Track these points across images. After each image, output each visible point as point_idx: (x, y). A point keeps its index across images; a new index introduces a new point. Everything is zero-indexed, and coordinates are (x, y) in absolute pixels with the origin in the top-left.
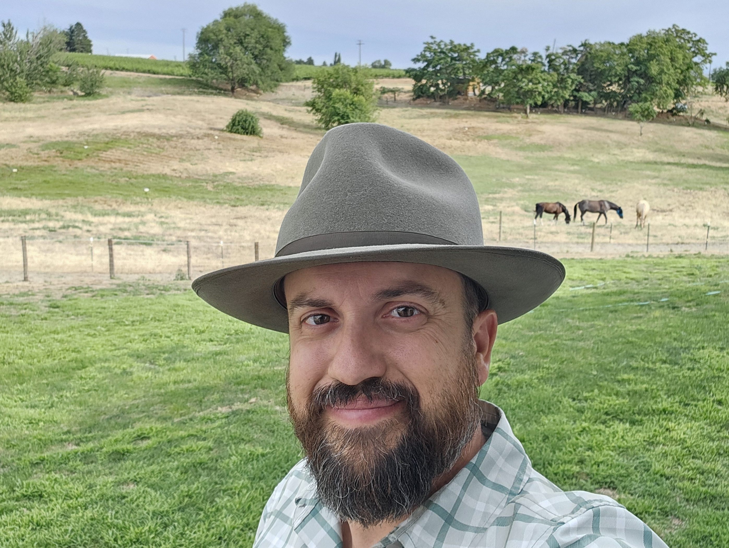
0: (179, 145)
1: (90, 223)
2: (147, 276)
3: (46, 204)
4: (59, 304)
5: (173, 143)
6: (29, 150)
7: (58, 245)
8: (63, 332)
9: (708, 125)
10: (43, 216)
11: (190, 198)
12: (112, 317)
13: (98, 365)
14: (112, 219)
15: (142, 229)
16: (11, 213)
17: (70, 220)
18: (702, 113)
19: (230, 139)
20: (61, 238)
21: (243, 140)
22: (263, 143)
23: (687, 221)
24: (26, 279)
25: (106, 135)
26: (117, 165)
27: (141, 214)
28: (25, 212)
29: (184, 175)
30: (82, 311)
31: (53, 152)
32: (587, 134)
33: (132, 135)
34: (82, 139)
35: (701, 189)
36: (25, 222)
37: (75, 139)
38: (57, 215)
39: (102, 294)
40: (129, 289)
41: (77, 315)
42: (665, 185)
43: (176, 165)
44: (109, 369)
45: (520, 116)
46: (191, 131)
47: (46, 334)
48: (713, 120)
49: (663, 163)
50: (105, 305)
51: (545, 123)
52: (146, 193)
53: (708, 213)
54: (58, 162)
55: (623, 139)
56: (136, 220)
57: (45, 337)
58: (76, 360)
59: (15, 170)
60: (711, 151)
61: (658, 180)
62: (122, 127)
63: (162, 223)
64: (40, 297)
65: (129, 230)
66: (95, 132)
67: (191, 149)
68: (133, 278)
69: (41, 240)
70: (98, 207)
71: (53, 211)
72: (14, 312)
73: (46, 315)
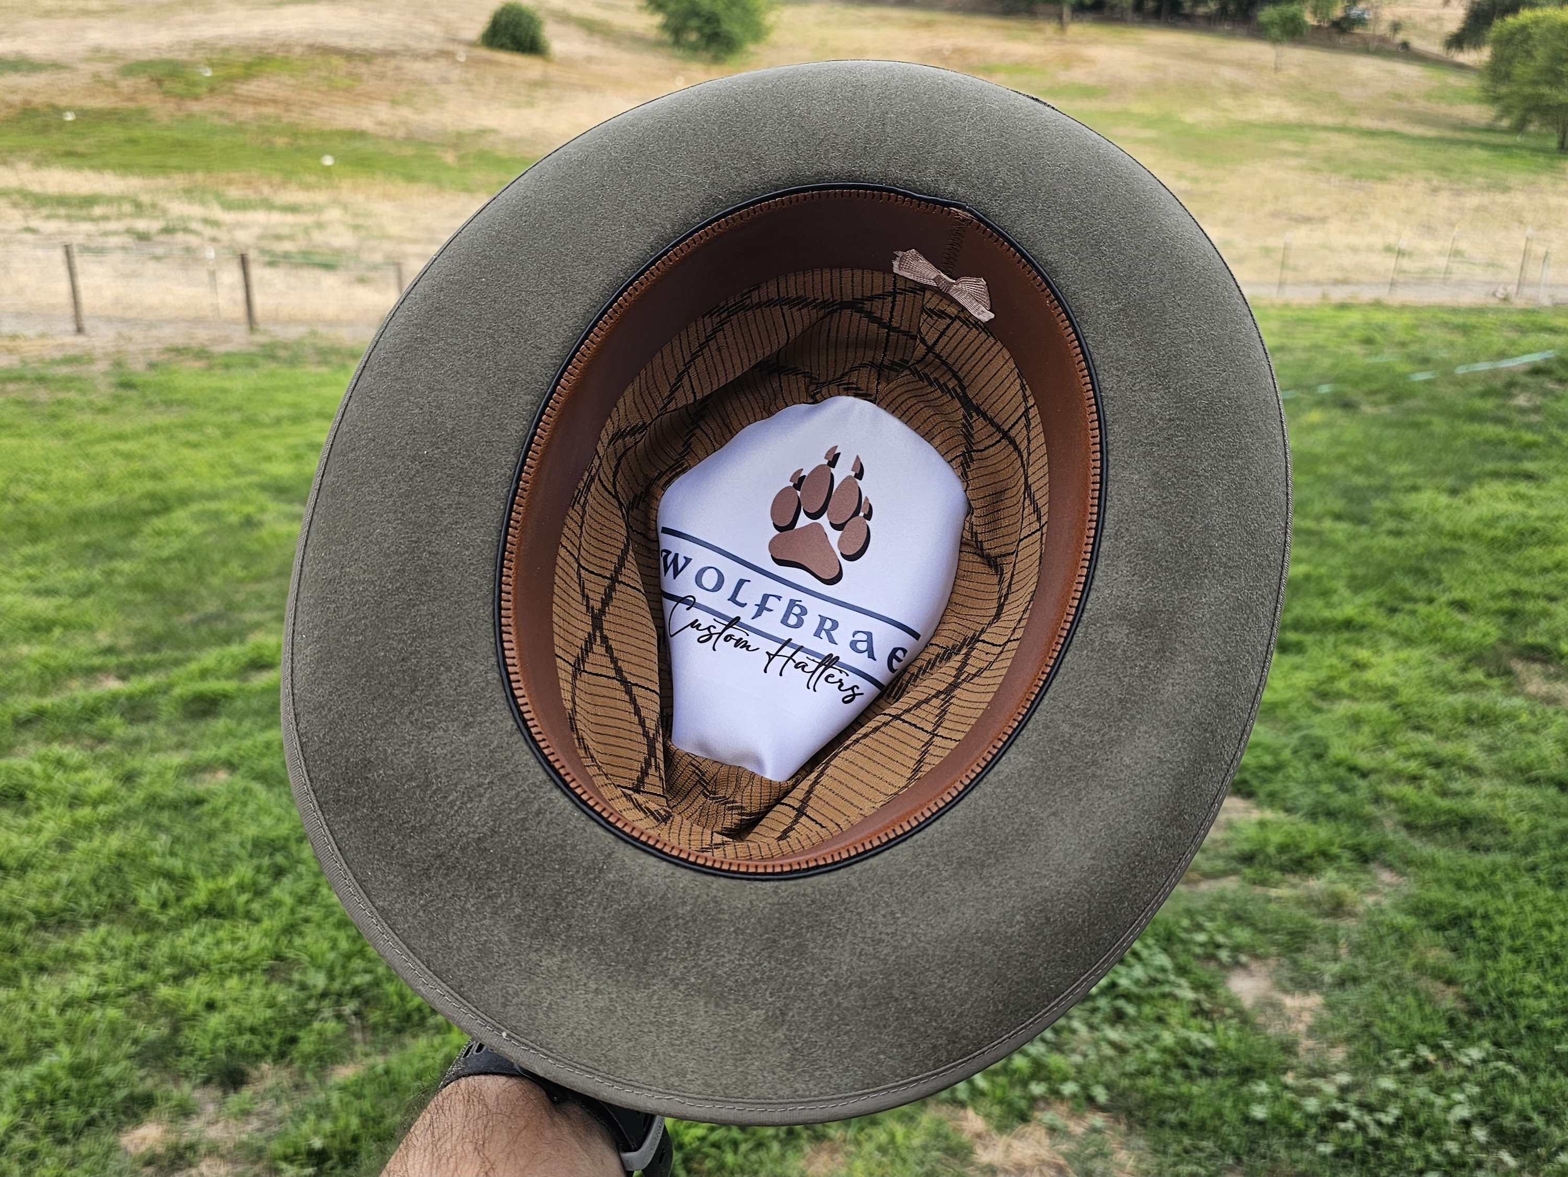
0: (390, 73)
1: (215, 224)
2: (321, 330)
3: (131, 184)
4: (136, 380)
5: (376, 68)
6: (96, 76)
7: (152, 265)
8: (135, 436)
9: (1406, 52)
10: (127, 208)
11: (411, 178)
12: (238, 408)
13: (195, 507)
14: (260, 217)
15: (318, 237)
16: (62, 201)
17: (181, 218)
18: (1396, 27)
19: (490, 62)
20: (160, 251)
21: (512, 65)
22: (553, 71)
23: (1354, 240)
24: (80, 330)
25: (246, 49)
26: (269, 110)
27: (316, 208)
28: (90, 201)
29: (401, 133)
30: (179, 396)
31: (142, 81)
32: (1175, 68)
33: (298, 50)
34: (199, 55)
35: (1383, 179)
36: (92, 219)
37: (184, 57)
38: (154, 206)
39: (228, 364)
40: (282, 353)
41: (168, 404)
42: (1316, 170)
43: (383, 112)
44: (217, 516)
45: (1050, 28)
46: (413, 44)
47: (101, 440)
48: (1418, 44)
49: (1314, 127)
50: (227, 384)
51: (1095, 42)
52: (327, 169)
53: (1393, 225)
54: (153, 102)
55: (1243, 78)
56: (307, 219)
57: (98, 448)
58: (152, 496)
59: (70, 117)
60: (1404, 105)
61: (1304, 161)
62: (276, 34)
63: (356, 227)
64: (102, 366)
65: (291, 238)
66: (224, 44)
67: (413, 82)
68: (293, 333)
69: (119, 255)
70: (234, 193)
71: (145, 199)
72: (42, 394)
73: (108, 403)
